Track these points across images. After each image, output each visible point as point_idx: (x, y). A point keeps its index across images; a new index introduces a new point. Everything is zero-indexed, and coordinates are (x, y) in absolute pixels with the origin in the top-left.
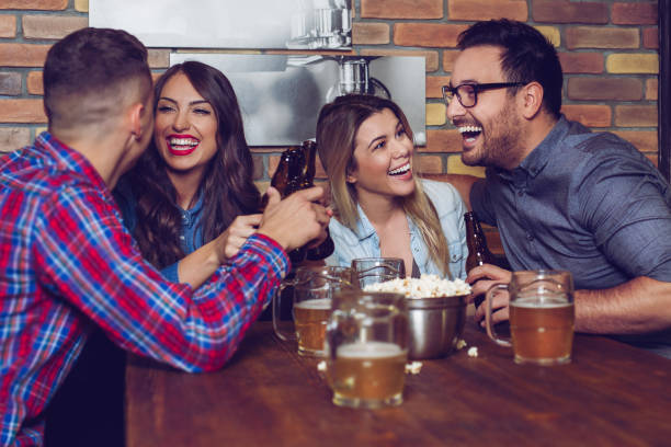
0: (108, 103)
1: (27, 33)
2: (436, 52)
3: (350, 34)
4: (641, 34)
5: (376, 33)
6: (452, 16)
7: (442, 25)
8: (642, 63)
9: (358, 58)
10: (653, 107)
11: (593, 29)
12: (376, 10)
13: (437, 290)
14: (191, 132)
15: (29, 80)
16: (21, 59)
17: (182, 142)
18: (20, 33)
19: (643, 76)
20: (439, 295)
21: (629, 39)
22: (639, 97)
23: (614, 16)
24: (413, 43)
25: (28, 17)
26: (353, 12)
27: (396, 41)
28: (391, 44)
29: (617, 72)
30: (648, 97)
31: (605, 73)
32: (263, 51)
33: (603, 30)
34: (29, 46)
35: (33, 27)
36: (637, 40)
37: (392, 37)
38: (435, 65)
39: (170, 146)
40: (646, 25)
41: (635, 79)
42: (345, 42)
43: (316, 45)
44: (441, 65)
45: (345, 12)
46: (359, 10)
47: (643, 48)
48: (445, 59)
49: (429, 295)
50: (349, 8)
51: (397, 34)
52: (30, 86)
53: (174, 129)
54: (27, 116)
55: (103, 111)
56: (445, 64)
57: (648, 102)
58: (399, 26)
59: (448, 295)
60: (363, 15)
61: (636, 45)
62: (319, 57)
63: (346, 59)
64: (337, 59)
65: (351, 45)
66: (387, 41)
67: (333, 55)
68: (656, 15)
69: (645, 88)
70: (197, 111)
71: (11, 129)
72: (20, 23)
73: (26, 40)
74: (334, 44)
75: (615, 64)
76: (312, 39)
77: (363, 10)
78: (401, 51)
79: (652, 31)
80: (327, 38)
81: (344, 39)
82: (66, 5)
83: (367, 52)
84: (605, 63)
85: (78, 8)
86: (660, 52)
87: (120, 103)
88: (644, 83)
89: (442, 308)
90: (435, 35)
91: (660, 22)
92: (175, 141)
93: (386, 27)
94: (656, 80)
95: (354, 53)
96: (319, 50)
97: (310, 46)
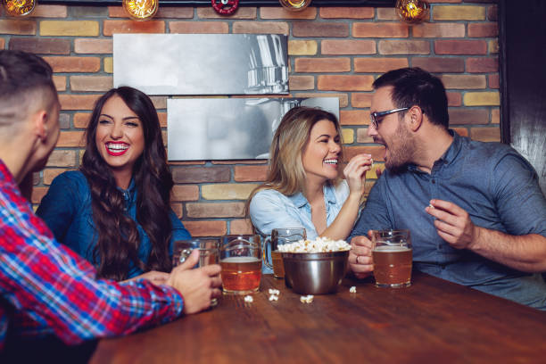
0: (15, 109)
1: (74, 88)
2: (346, 95)
3: (287, 83)
4: (487, 79)
5: (305, 83)
6: (357, 70)
7: (350, 76)
8: (488, 99)
9: (293, 99)
10: (497, 128)
11: (454, 76)
12: (304, 67)
13: (326, 247)
14: (124, 139)
15: (75, 118)
16: (70, 105)
17: (117, 147)
18: (69, 88)
19: (490, 107)
20: (328, 251)
21: (479, 82)
22: (487, 122)
23: (468, 67)
24: (331, 88)
25: (74, 77)
26: (290, 69)
27: (319, 88)
28: (316, 90)
29: (470, 105)
30: (493, 122)
31: (462, 105)
32: (230, 96)
33: (461, 76)
34: (75, 96)
35: (77, 83)
36: (485, 82)
37: (316, 85)
38: (346, 103)
39: (108, 149)
40: (490, 72)
41: (483, 110)
42: (284, 88)
43: (264, 91)
44: (350, 103)
45: (284, 68)
46: (293, 67)
47: (489, 88)
48: (353, 99)
49: (320, 251)
50: (287, 65)
51: (319, 83)
52: (75, 122)
53: (112, 137)
54: (71, 143)
55: (10, 116)
56: (353, 102)
57: (493, 125)
58: (321, 77)
59: (333, 250)
60: (296, 71)
61: (484, 86)
62: (266, 99)
63: (284, 100)
64: (279, 100)
65: (288, 91)
66: (313, 88)
67: (276, 97)
68: (497, 66)
69: (490, 115)
70: (128, 124)
71: (63, 151)
72: (68, 82)
73: (73, 92)
74: (277, 90)
75: (469, 99)
76: (262, 87)
77: (296, 67)
78: (322, 94)
79: (495, 76)
80: (272, 86)
81: (283, 87)
82: (98, 68)
83: (299, 95)
84: (462, 99)
85: (107, 70)
86: (501, 90)
87: (26, 109)
88: (490, 112)
89: (331, 259)
90: (345, 83)
91: (500, 70)
92: (111, 146)
93: (312, 78)
94: (498, 110)
95: (291, 96)
96: (266, 95)
97: (260, 92)
